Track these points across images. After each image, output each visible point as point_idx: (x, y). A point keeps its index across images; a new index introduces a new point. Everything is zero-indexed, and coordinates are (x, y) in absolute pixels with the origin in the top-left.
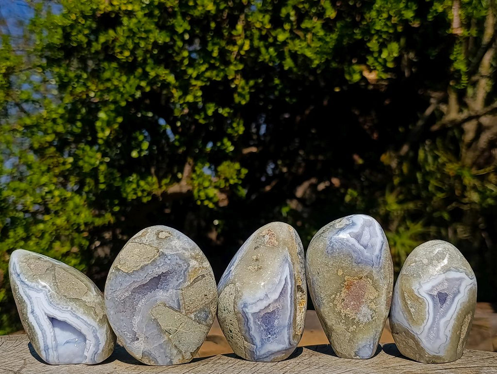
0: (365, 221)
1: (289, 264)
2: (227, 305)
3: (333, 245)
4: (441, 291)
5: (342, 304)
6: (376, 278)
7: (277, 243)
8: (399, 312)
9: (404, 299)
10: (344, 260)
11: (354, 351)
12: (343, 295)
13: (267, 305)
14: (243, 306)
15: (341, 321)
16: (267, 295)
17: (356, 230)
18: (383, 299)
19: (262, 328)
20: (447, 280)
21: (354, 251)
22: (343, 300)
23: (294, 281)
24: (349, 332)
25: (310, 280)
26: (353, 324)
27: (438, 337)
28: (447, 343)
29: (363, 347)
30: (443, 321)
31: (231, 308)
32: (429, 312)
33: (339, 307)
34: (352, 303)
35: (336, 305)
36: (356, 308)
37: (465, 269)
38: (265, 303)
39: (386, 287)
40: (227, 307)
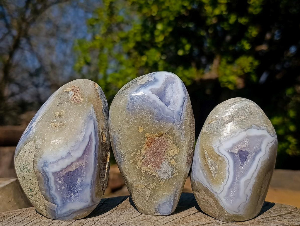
0: (168, 78)
1: (94, 121)
2: (27, 163)
3: (134, 102)
4: (242, 148)
5: (143, 161)
6: (177, 134)
7: (82, 99)
8: (199, 171)
9: (204, 157)
10: (145, 117)
11: (155, 207)
12: (143, 152)
13: (69, 164)
14: (43, 165)
15: (141, 178)
16: (69, 153)
17: (157, 86)
18: (184, 156)
19: (63, 187)
20: (248, 137)
21: (155, 108)
22: (144, 157)
23: (99, 138)
24: (149, 189)
25: (112, 137)
26: (153, 181)
27: (237, 196)
28: (247, 201)
29: (164, 204)
30: (243, 180)
31: (31, 167)
32: (229, 171)
33: (139, 164)
34: (153, 160)
35: (136, 162)
36: (157, 165)
37: (266, 127)
38: (67, 162)
39: (187, 143)
40: (26, 165)
